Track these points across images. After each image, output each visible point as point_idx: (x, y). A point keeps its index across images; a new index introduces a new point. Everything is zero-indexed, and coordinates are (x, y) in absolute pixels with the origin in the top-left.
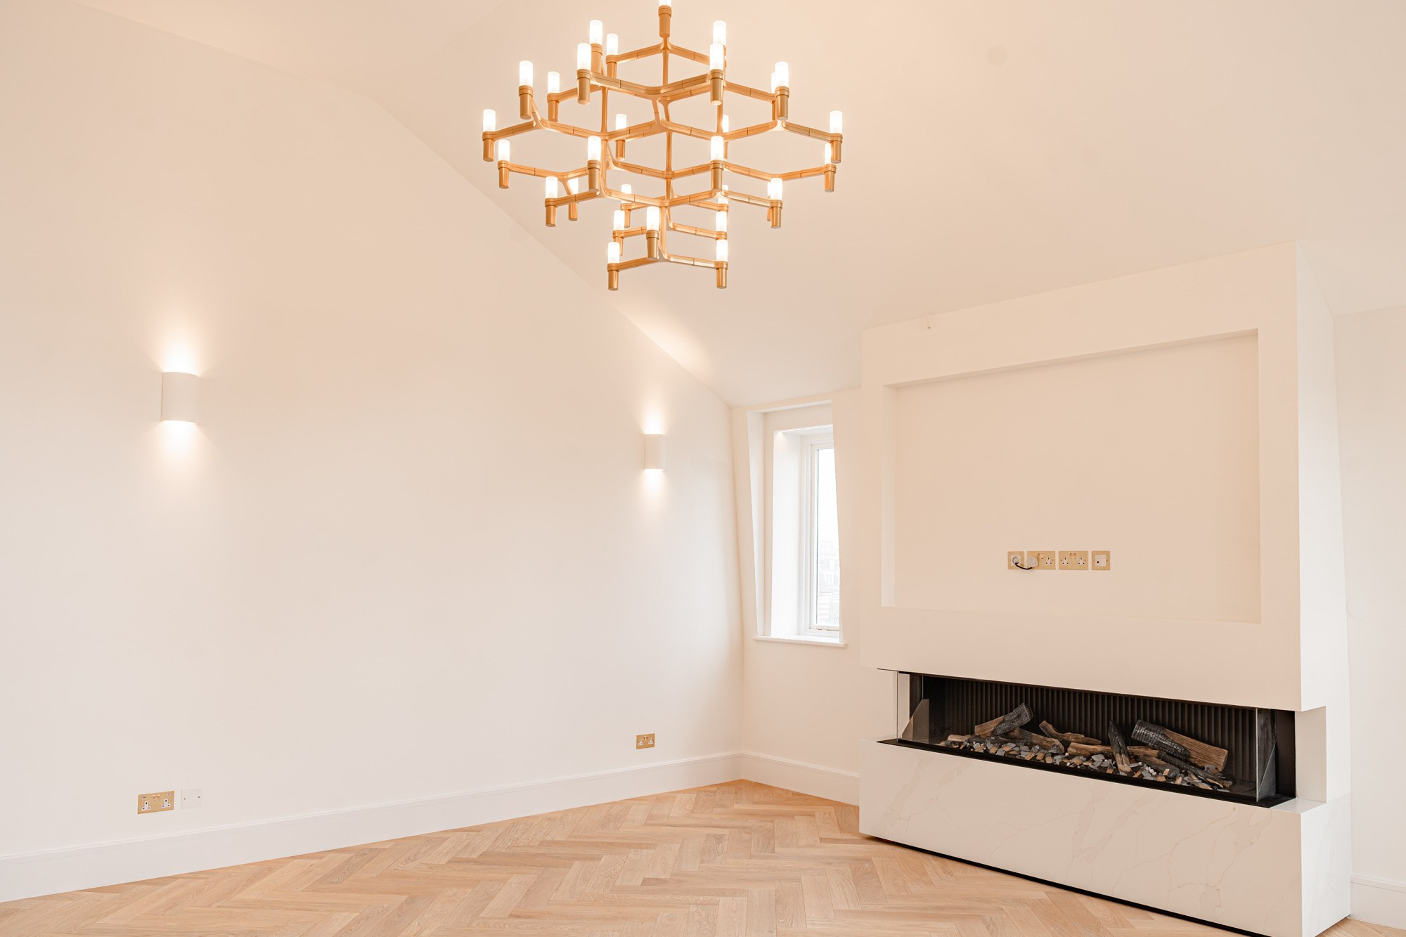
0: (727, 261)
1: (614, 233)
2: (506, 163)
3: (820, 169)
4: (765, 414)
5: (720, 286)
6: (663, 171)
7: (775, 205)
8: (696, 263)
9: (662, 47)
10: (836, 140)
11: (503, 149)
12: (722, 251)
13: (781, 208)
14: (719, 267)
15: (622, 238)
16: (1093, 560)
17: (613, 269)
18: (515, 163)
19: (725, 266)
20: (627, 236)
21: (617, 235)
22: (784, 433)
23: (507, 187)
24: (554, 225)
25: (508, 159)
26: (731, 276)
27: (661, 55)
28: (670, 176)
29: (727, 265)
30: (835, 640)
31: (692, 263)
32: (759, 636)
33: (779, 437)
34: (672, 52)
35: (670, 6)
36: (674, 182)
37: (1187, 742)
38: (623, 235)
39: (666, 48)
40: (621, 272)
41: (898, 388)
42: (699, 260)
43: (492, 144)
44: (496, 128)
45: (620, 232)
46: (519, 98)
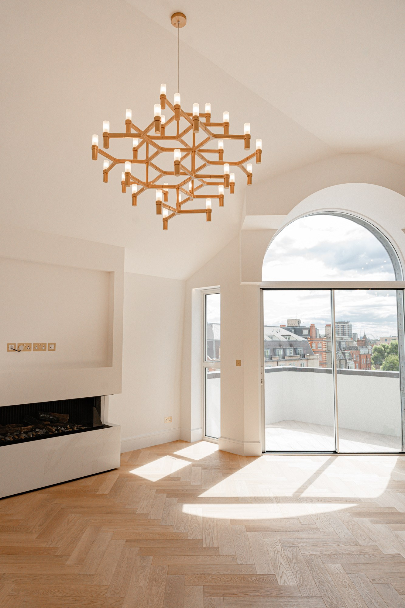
16: (49, 346)
37: (57, 415)
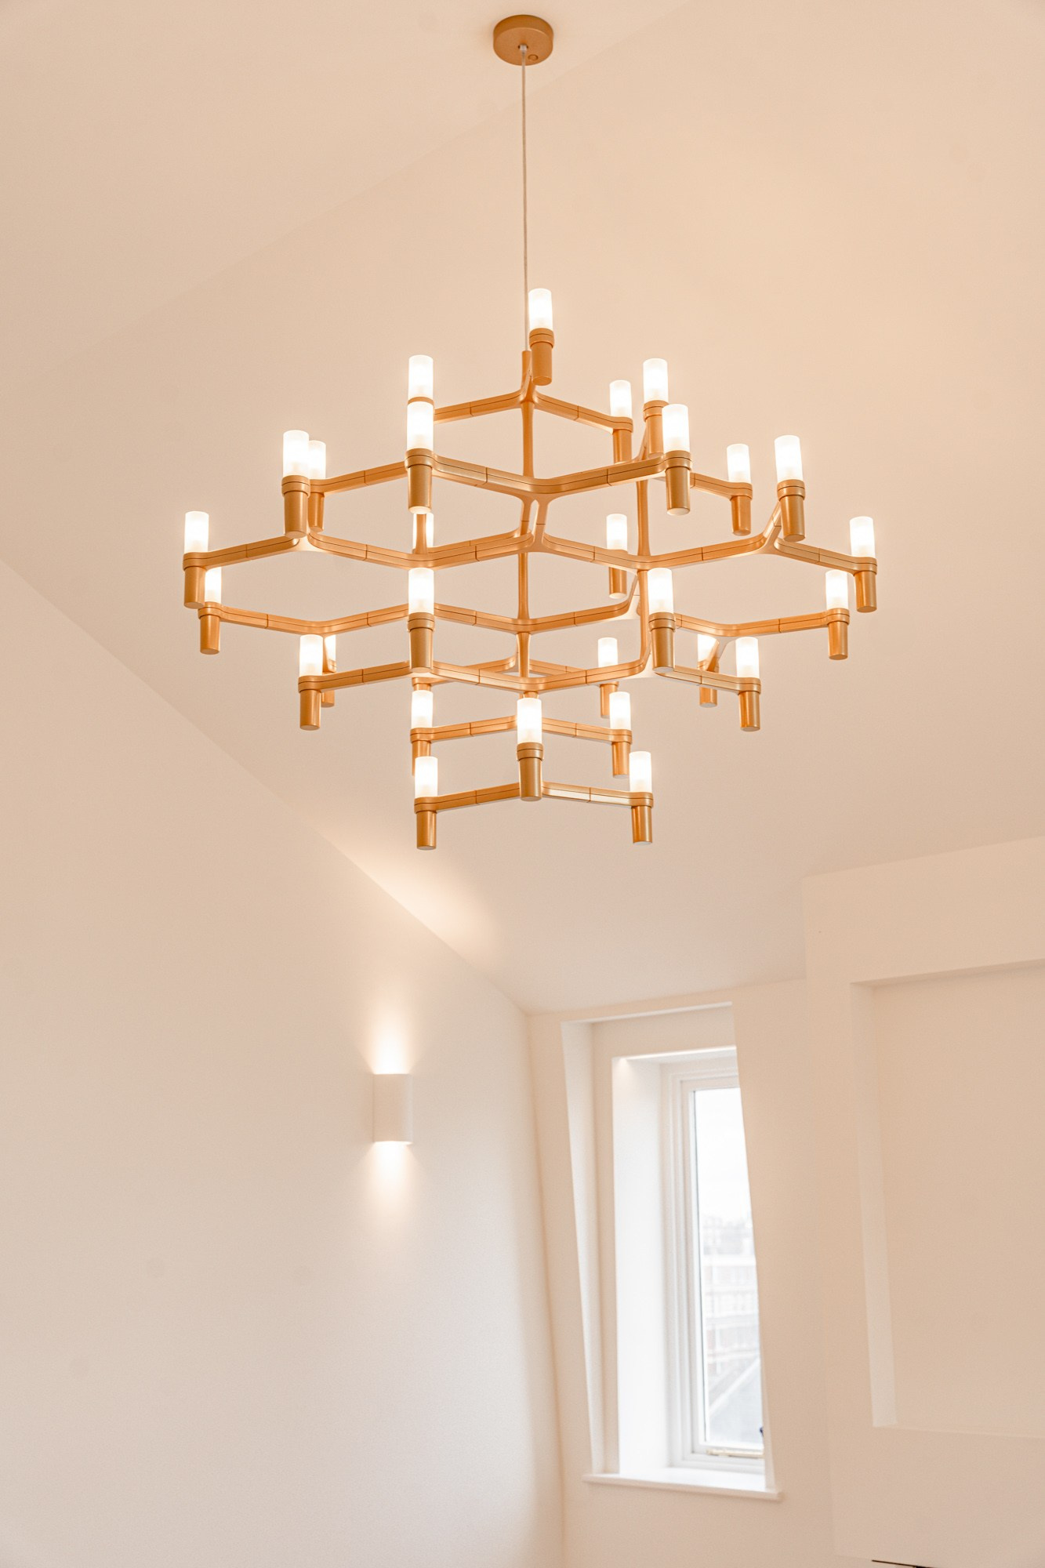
0: (650, 791)
1: (413, 733)
2: (215, 606)
3: (820, 616)
4: (594, 1025)
5: (638, 837)
6: (514, 620)
7: (747, 688)
8: (594, 798)
9: (522, 398)
10: (863, 571)
11: (213, 584)
12: (641, 772)
13: (758, 692)
14: (638, 803)
15: (429, 742)
17: (424, 809)
18: (232, 606)
19: (647, 802)
20: (436, 740)
21: (418, 737)
22: (629, 1061)
23: (216, 652)
24: (317, 727)
25: (218, 599)
26: (659, 819)
27: (517, 413)
28: (529, 628)
29: (651, 799)
30: (755, 1482)
31: (586, 797)
32: (597, 1474)
33: (622, 1068)
34: (538, 407)
35: (551, 328)
36: (532, 639)
38: (432, 736)
39: (528, 399)
40: (441, 814)
41: (877, 988)
42: (601, 792)
43: (202, 576)
44: (210, 546)
45: (426, 732)
46: (282, 499)
